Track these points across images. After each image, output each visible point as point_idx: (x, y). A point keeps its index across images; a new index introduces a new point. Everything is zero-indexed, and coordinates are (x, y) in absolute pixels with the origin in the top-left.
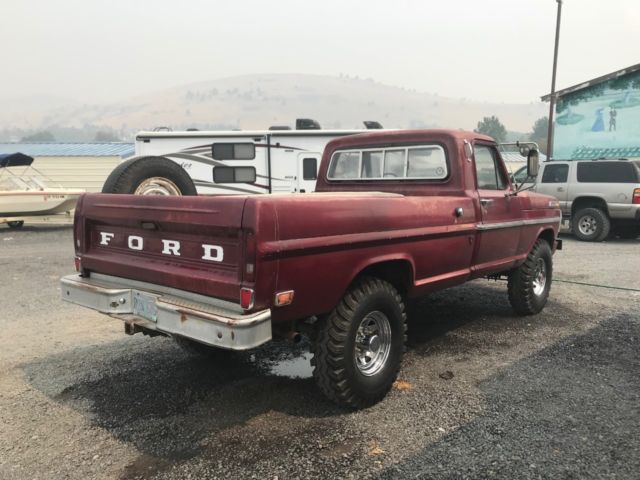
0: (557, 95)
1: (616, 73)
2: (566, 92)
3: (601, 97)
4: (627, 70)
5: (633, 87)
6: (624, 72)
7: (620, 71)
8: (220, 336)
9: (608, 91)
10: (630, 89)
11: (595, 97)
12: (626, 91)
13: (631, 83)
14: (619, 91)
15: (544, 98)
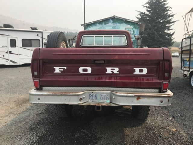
0: (85, 25)
1: (100, 20)
2: (88, 24)
3: (96, 26)
4: (102, 19)
5: (104, 24)
6: (102, 20)
7: (101, 20)
8: (162, 102)
9: (98, 25)
10: (103, 25)
11: (95, 26)
12: (102, 25)
13: (103, 23)
14: (101, 25)
15: (82, 25)
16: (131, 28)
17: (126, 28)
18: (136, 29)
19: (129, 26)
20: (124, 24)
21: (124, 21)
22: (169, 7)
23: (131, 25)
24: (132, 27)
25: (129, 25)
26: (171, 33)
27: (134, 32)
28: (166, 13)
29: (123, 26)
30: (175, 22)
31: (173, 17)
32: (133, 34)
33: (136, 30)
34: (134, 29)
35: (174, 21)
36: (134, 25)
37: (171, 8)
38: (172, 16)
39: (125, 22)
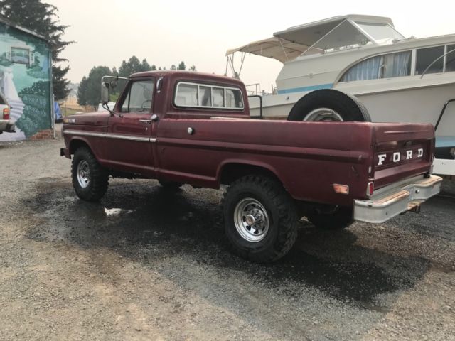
16: (28, 50)
17: (12, 48)
18: (42, 53)
19: (22, 44)
20: (7, 35)
21: (7, 27)
22: (52, 6)
23: (28, 43)
24: (32, 48)
25: (23, 40)
26: (62, 69)
27: (39, 62)
28: (46, 17)
29: (5, 41)
30: (67, 43)
31: (63, 31)
32: (35, 66)
33: (43, 56)
34: (37, 54)
35: (67, 41)
36: (38, 43)
37: (55, 8)
38: (61, 28)
39: (9, 29)
